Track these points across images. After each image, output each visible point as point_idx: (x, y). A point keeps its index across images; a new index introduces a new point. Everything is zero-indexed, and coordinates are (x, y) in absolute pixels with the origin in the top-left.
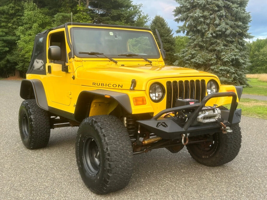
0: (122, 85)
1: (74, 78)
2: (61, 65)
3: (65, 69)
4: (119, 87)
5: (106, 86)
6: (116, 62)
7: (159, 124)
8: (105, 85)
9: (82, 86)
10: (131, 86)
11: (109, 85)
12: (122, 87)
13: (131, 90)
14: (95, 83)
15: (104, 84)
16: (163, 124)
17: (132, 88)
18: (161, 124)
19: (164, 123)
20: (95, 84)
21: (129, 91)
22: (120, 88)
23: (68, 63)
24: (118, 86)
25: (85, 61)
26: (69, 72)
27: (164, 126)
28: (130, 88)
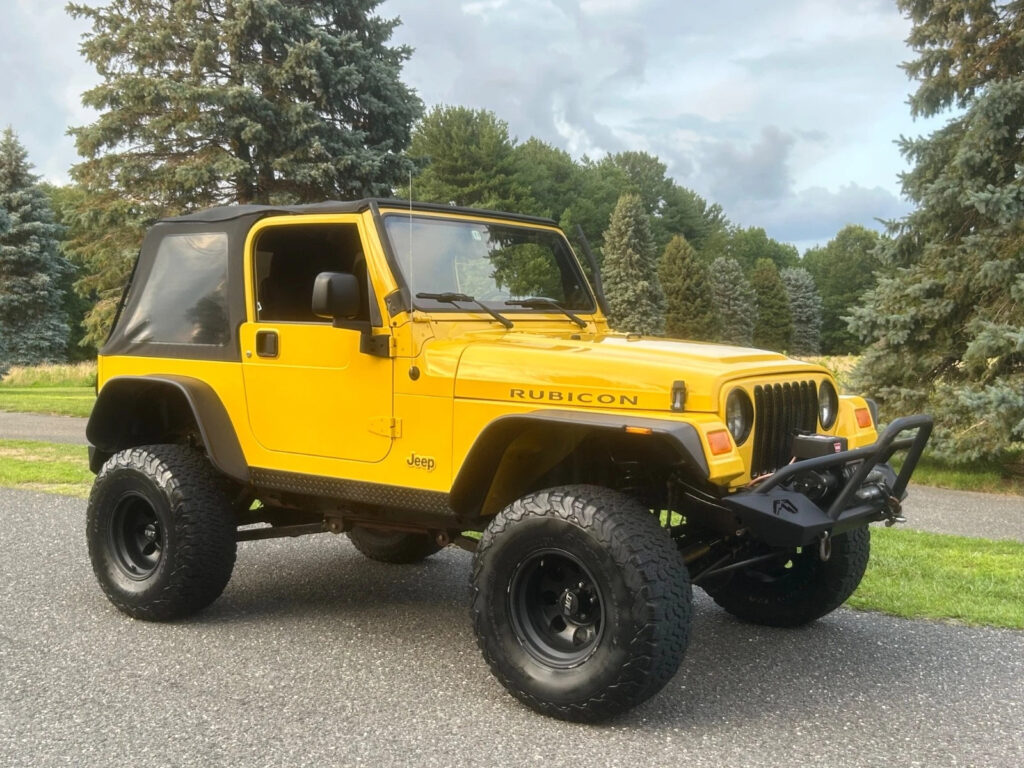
0: (636, 398)
1: (415, 374)
2: (358, 334)
3: (376, 347)
4: (622, 402)
5: (570, 399)
6: (508, 325)
7: (779, 506)
8: (565, 396)
9: (456, 400)
10: (674, 402)
11: (583, 398)
12: (635, 403)
13: (674, 410)
14: (523, 392)
15: (560, 394)
16: (787, 505)
17: (678, 405)
18: (783, 506)
19: (787, 501)
20: (520, 395)
21: (670, 414)
22: (627, 404)
23: (381, 326)
24: (618, 399)
25: (436, 321)
26: (391, 355)
27: (788, 509)
28: (673, 407)
